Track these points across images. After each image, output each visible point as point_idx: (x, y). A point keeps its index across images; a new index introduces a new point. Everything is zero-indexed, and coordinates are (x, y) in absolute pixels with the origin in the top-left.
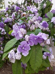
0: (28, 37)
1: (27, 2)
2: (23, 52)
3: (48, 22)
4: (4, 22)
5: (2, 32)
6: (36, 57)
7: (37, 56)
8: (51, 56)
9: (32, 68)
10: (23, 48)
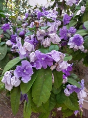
0: (33, 56)
1: (58, 5)
2: (24, 77)
3: (83, 37)
4: (19, 34)
5: (12, 49)
6: (42, 87)
7: (44, 86)
8: (80, 92)
9: (35, 102)
10: (25, 71)
